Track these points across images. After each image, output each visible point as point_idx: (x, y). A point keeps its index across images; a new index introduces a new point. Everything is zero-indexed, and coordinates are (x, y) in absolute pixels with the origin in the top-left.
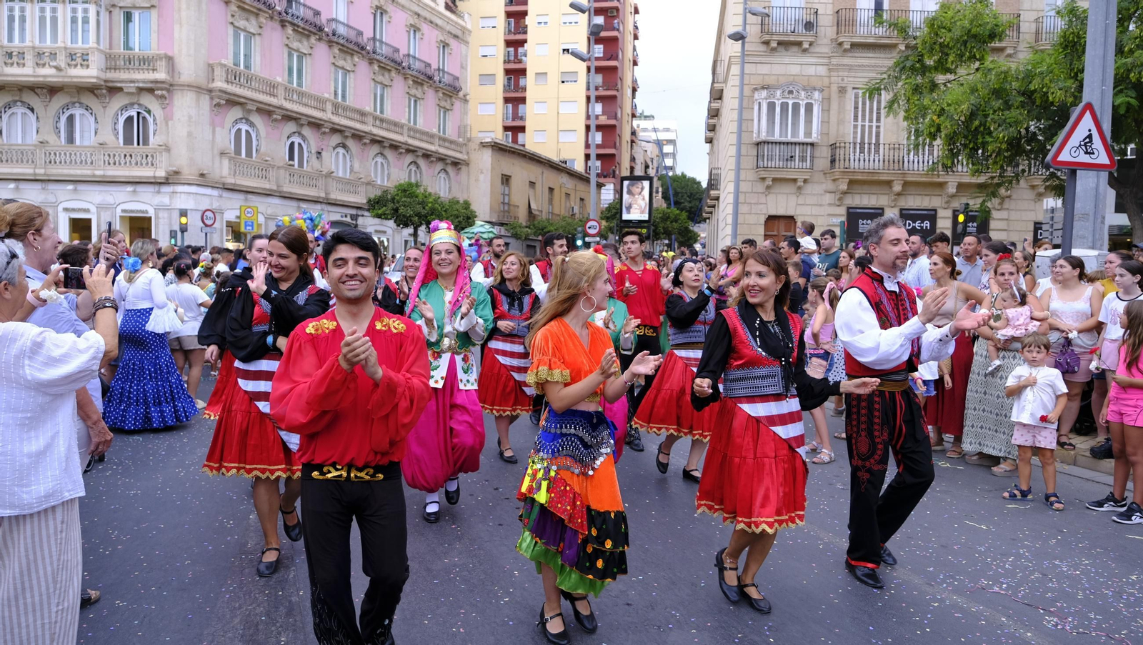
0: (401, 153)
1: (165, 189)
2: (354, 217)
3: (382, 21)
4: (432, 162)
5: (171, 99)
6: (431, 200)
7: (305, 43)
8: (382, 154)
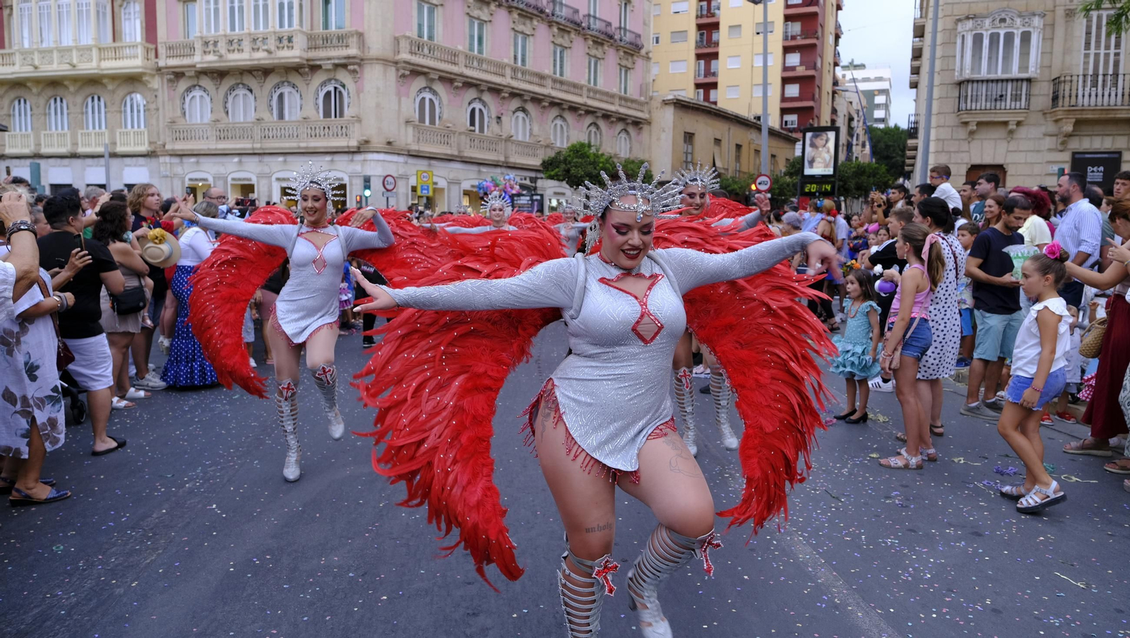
0: (580, 115)
1: (358, 157)
2: (534, 180)
4: (612, 122)
5: (362, 73)
6: (602, 160)
7: (486, 10)
8: (561, 116)
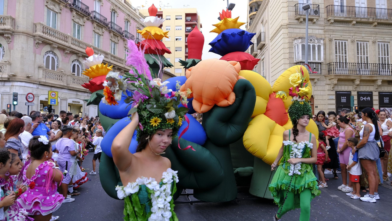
1: (7, 84)
3: (114, 16)
5: (13, 39)
7: (82, 20)
